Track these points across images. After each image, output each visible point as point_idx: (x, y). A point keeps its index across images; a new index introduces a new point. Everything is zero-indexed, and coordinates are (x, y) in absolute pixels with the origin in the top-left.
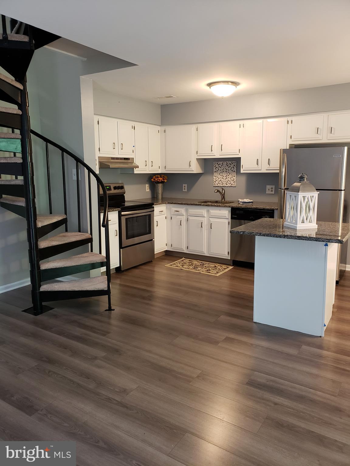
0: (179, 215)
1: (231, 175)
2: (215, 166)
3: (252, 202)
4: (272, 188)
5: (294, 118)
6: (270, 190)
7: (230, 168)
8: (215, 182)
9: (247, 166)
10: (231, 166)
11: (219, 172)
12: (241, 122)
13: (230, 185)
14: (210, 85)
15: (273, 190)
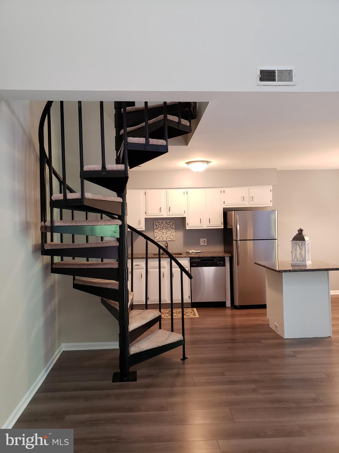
0: (139, 269)
1: (170, 231)
2: (156, 224)
3: (201, 252)
4: (205, 241)
5: (226, 189)
6: (203, 242)
7: (169, 226)
8: (156, 237)
9: (192, 224)
10: (170, 224)
11: (159, 229)
12: (185, 190)
13: (170, 240)
14: (188, 163)
15: (206, 242)
